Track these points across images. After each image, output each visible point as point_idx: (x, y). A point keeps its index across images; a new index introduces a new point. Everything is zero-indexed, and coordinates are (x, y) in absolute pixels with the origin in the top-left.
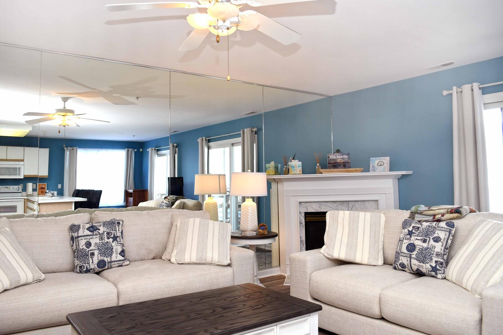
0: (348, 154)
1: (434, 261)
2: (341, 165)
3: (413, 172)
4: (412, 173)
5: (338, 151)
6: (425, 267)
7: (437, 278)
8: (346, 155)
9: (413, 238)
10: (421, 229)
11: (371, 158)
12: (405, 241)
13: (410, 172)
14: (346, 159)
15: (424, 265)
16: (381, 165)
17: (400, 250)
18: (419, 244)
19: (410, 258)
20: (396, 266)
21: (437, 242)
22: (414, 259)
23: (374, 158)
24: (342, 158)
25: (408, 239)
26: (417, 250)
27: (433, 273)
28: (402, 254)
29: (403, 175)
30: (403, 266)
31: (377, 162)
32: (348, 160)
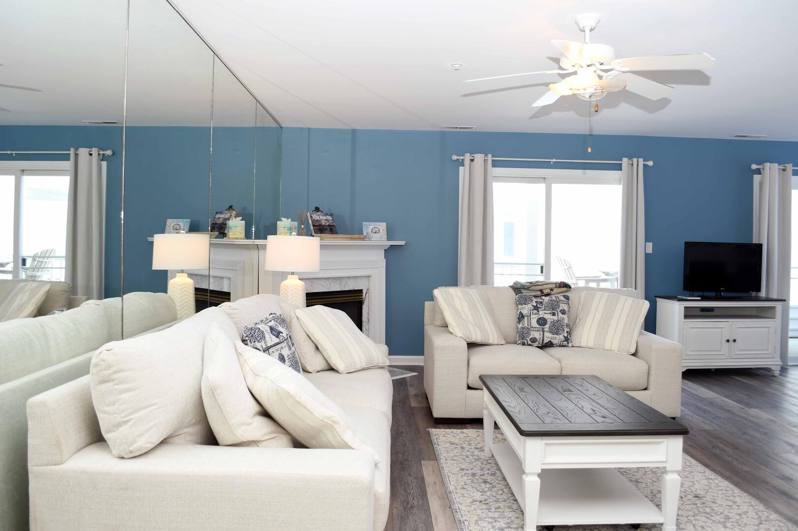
0: (331, 215)
1: (565, 332)
2: (326, 229)
3: (405, 242)
4: (404, 244)
5: (317, 209)
6: (558, 339)
7: (568, 347)
8: (329, 215)
9: (541, 312)
10: (544, 303)
11: (364, 223)
12: (533, 316)
13: (402, 243)
14: (331, 222)
15: (557, 336)
16: (376, 233)
17: (529, 326)
18: (548, 317)
19: (543, 331)
20: (526, 341)
21: (565, 314)
22: (547, 331)
23: (367, 223)
24: (326, 220)
25: (535, 314)
26: (549, 323)
27: (565, 343)
28: (532, 329)
29: (391, 245)
30: (534, 340)
31: (371, 227)
32: (332, 223)
